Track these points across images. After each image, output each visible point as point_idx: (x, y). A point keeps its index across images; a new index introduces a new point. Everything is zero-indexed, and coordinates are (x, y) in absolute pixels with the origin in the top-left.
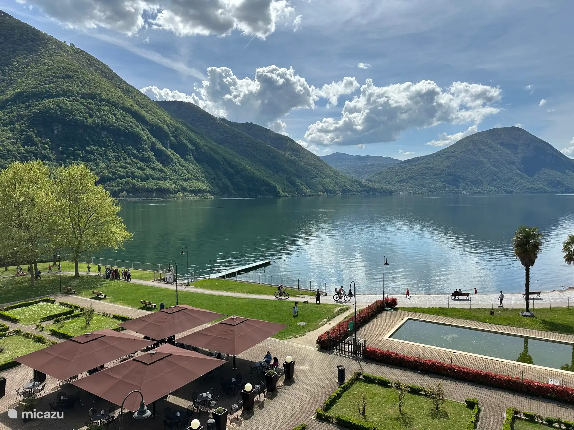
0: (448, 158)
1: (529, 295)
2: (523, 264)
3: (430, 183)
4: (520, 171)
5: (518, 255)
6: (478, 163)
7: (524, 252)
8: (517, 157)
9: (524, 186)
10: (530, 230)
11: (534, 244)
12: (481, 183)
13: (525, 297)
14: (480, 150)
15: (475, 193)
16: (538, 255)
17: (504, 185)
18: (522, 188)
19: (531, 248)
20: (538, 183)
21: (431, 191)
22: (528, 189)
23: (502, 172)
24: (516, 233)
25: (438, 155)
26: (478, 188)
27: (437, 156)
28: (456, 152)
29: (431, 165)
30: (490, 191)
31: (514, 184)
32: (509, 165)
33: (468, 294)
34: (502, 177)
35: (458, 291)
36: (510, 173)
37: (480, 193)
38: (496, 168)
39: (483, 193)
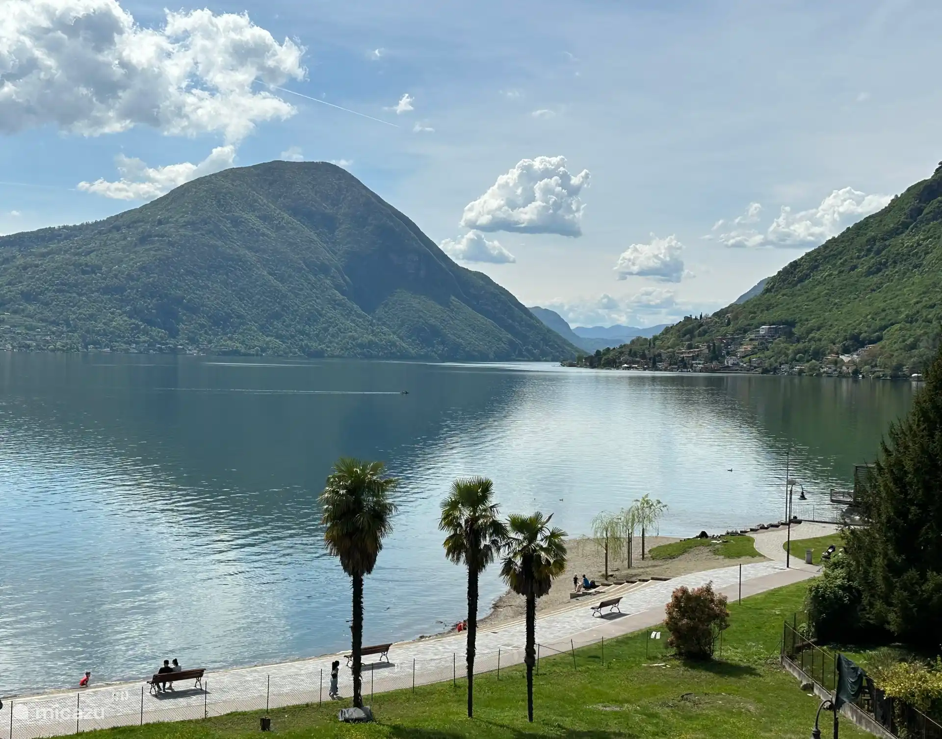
0: (144, 239)
1: (363, 657)
2: (346, 568)
3: (92, 317)
4: (343, 293)
5: (334, 545)
6: (230, 263)
7: (349, 535)
8: (335, 254)
9: (350, 337)
10: (363, 470)
11: (374, 510)
12: (241, 324)
13: (351, 664)
14: (236, 222)
15: (225, 353)
16: (383, 541)
17: (302, 332)
18: (348, 343)
19: (366, 524)
20: (385, 329)
21: (95, 343)
22: (361, 346)
23: (297, 295)
24: (329, 478)
25: (113, 227)
26: (231, 339)
27: (110, 231)
28: (168, 222)
29: (92, 259)
30: (263, 350)
31: (326, 330)
32: (315, 275)
33: (198, 674)
34: (296, 308)
35: (171, 665)
36: (317, 298)
37: (234, 354)
38: (282, 280)
39: (245, 355)
